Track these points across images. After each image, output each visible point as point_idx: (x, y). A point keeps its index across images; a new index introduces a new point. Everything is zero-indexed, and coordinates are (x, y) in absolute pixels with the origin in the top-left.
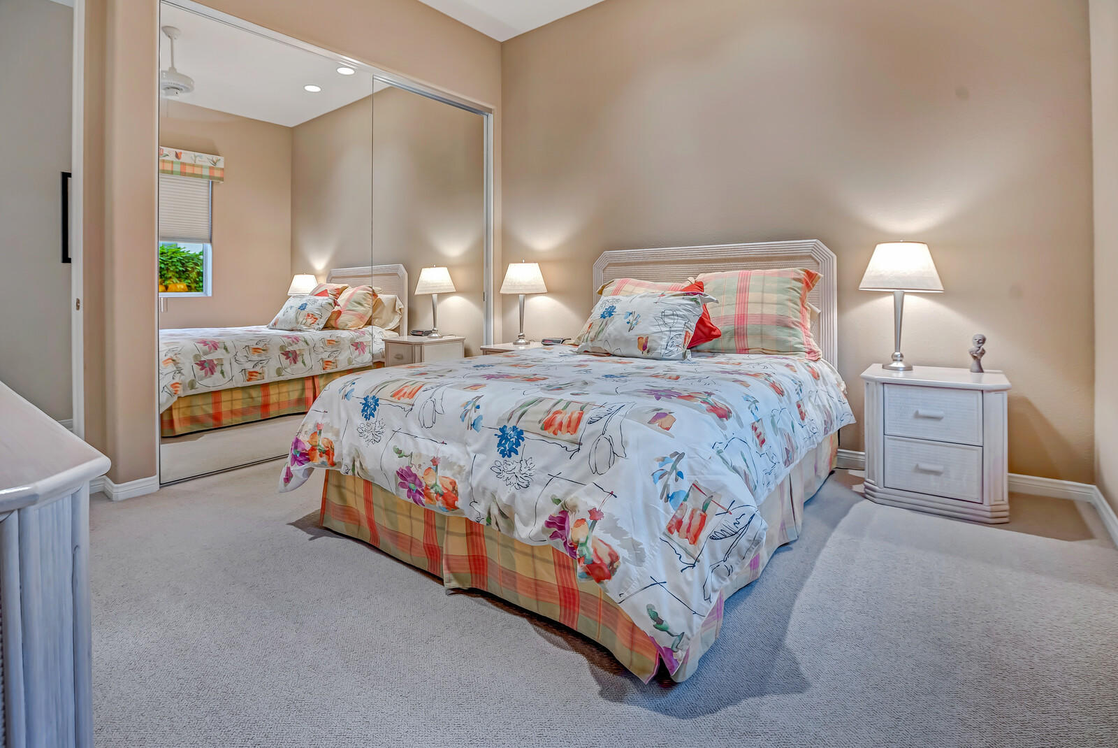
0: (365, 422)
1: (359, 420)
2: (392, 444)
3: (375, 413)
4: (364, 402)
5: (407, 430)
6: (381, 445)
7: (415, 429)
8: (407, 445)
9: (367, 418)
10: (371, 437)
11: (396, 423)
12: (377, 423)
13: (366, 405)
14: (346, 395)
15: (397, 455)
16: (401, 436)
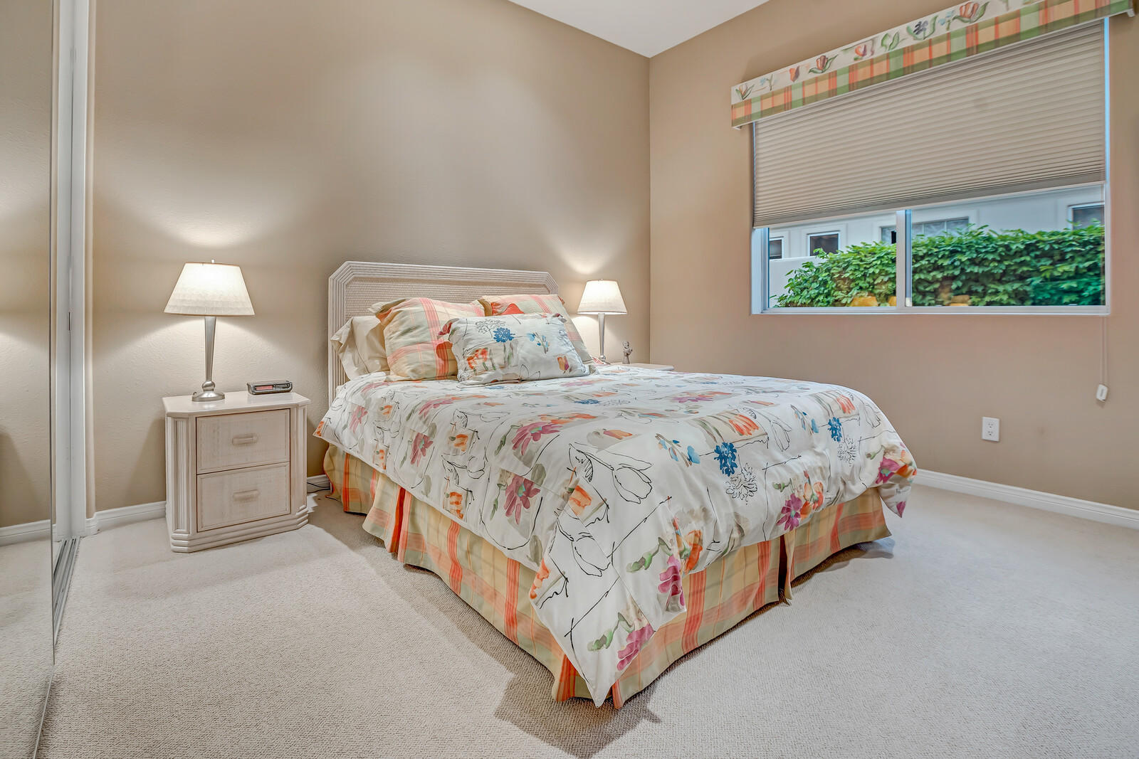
0: (728, 479)
1: (722, 481)
2: (769, 483)
3: (736, 461)
4: (718, 455)
5: (774, 461)
6: (761, 491)
7: (780, 457)
8: (782, 475)
9: (728, 472)
10: (745, 491)
11: (762, 460)
12: (744, 471)
13: (722, 457)
14: (690, 459)
15: (779, 491)
16: (772, 470)
